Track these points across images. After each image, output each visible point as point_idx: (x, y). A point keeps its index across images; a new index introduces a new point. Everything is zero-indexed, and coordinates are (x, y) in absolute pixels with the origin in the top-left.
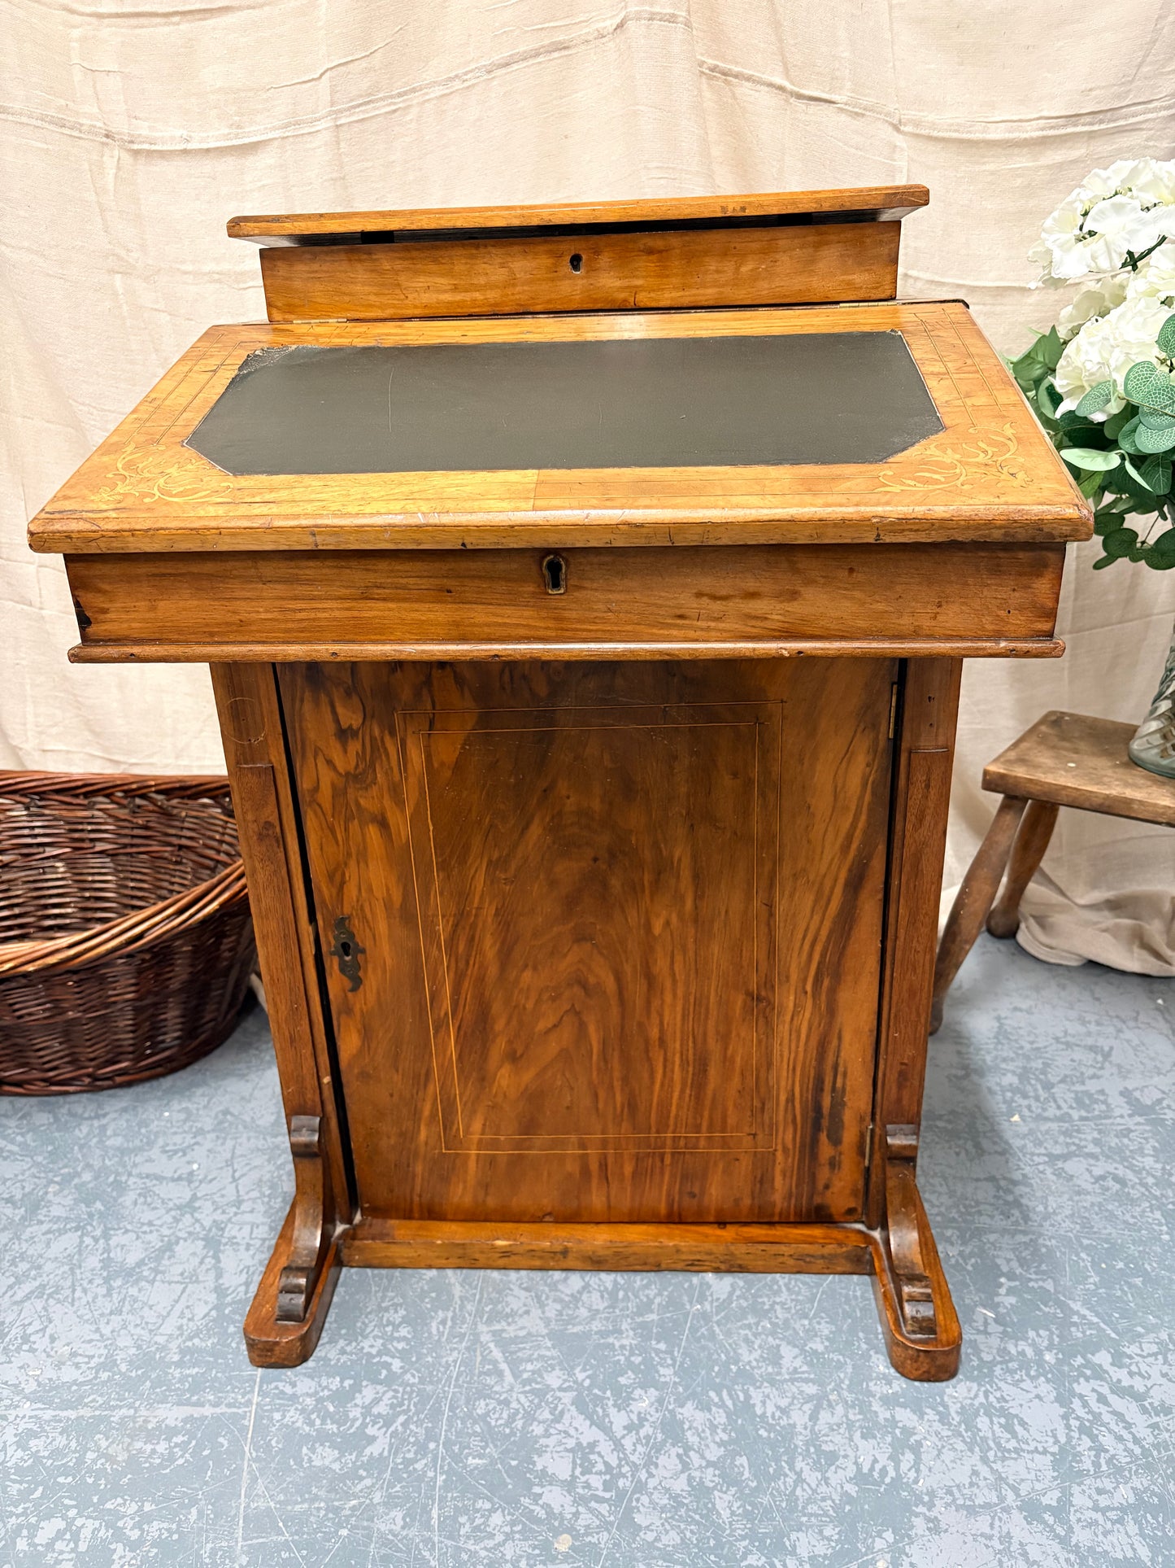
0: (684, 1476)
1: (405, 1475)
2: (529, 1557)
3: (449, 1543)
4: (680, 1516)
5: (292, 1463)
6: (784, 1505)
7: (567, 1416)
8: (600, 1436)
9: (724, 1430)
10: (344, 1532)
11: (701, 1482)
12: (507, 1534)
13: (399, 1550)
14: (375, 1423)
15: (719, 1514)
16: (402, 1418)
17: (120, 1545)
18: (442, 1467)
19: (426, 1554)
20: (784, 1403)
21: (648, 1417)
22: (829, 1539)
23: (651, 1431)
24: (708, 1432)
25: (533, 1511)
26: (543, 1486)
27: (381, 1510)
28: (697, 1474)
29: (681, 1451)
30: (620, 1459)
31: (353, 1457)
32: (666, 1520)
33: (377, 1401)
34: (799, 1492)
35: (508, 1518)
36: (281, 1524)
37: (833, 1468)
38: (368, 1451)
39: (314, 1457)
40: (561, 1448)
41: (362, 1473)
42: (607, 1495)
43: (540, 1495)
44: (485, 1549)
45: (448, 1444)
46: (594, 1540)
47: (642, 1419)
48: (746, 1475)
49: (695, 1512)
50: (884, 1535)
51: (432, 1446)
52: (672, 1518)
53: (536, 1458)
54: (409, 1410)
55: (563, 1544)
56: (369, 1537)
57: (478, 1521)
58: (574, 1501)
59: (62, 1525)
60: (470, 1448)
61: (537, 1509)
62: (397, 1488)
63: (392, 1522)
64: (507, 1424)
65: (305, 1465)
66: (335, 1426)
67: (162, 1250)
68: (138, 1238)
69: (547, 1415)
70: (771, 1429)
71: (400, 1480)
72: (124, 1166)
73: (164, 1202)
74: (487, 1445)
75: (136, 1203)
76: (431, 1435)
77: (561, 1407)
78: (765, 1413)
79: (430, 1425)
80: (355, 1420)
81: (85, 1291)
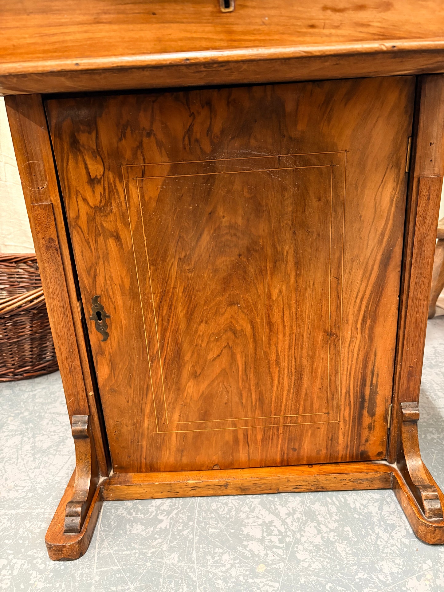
0: (319, 536)
1: (178, 537)
2: (244, 575)
3: (203, 569)
4: (320, 555)
5: (121, 532)
6: (372, 549)
8: (275, 518)
9: (336, 515)
10: (148, 564)
11: (328, 539)
12: (232, 565)
13: (176, 573)
14: (162, 514)
15: (339, 553)
16: (175, 512)
17: (34, 572)
18: (196, 533)
19: (191, 574)
20: (364, 502)
21: (297, 509)
22: (398, 564)
23: (299, 516)
24: (328, 516)
25: (244, 553)
26: (248, 541)
27: (167, 553)
28: (326, 535)
29: (316, 525)
30: (286, 529)
31: (152, 529)
32: (313, 556)
33: (162, 504)
34: (379, 542)
35: (232, 557)
36: (116, 561)
37: (394, 531)
38: (159, 526)
39: (132, 529)
40: (256, 524)
41: (156, 536)
42: (281, 545)
43: (247, 546)
44: (221, 571)
45: (199, 522)
46: (277, 567)
47: (294, 511)
48: (351, 535)
49: (327, 553)
50: (427, 562)
51: (191, 523)
52: (316, 556)
53: (243, 528)
54: (178, 508)
55: (261, 569)
56: (161, 567)
57: (216, 558)
58: (265, 548)
59: (6, 562)
60: (209, 524)
61: (246, 552)
62: (175, 543)
63: (173, 559)
64: (227, 514)
65: (128, 533)
66: (142, 515)
67: (60, 442)
68: (49, 437)
69: (247, 509)
70: (359, 514)
71: (176, 539)
72: (43, 409)
73: (60, 423)
74: (218, 523)
75: (48, 424)
76: (190, 519)
77: (253, 506)
78: (356, 507)
79: (189, 514)
80: (152, 512)
81: (23, 459)
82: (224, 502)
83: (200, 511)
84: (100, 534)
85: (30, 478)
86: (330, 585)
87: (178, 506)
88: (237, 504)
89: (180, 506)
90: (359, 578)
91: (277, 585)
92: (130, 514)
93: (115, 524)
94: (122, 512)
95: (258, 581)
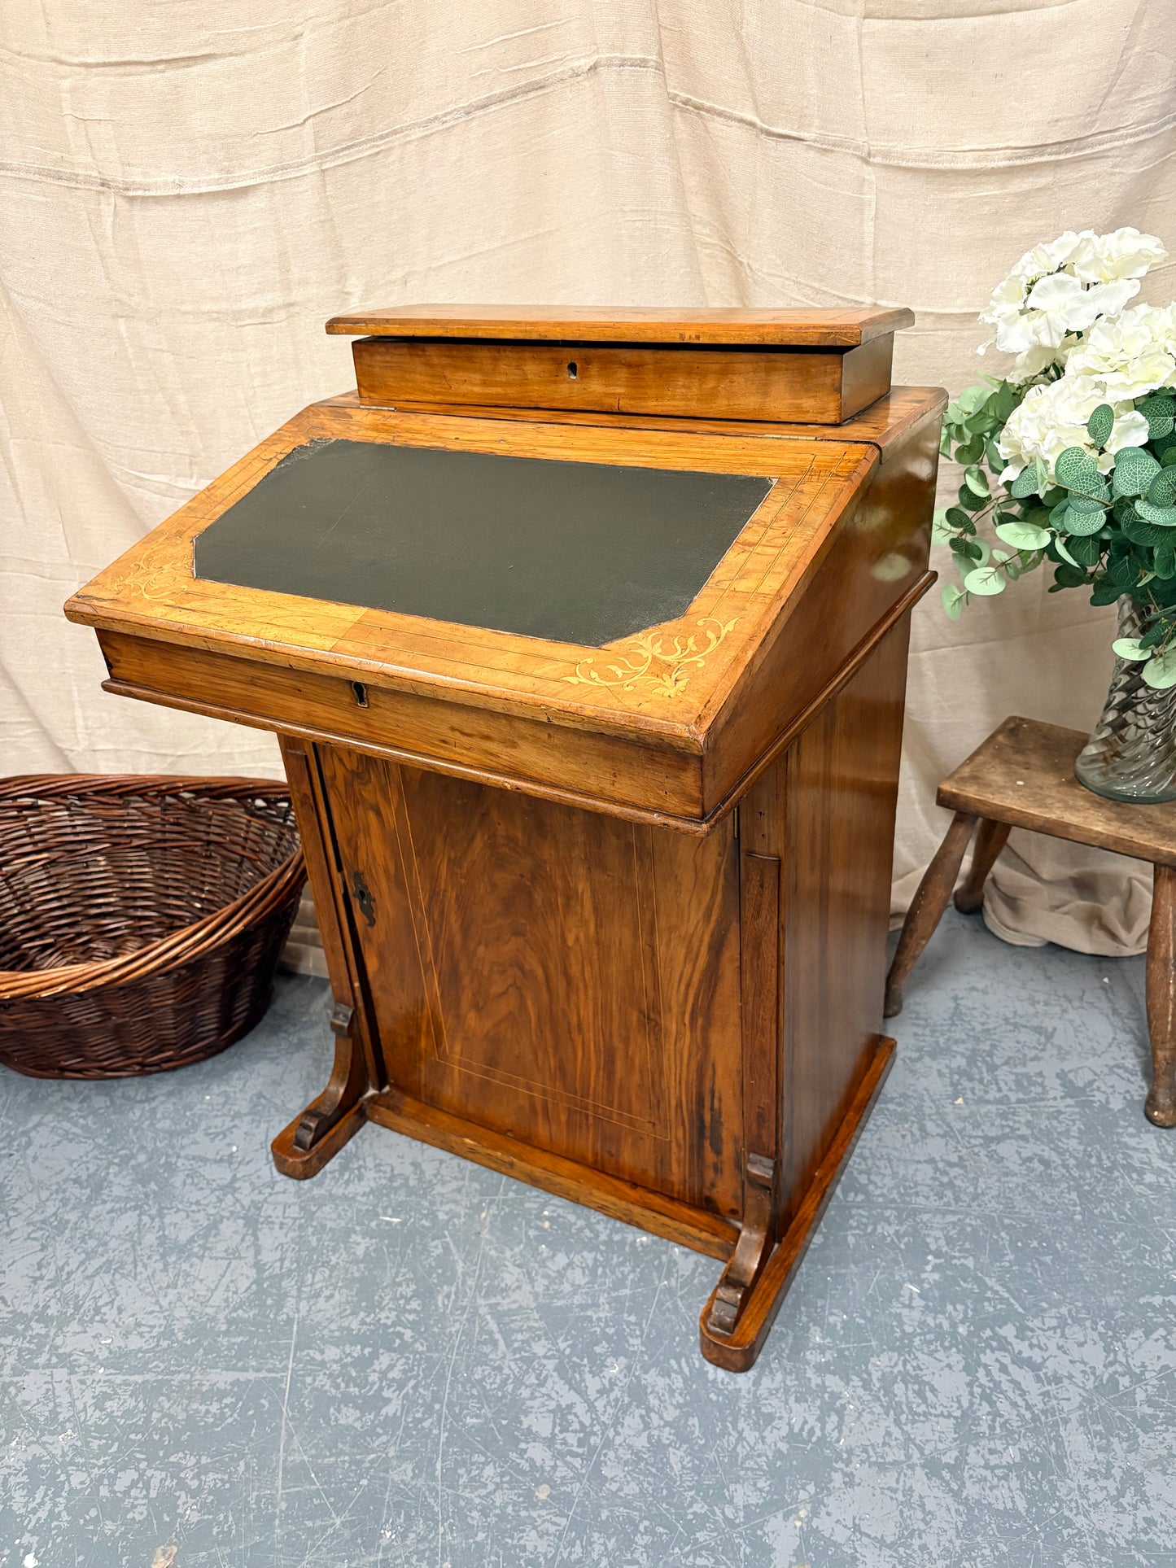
0: (645, 1434)
1: (415, 1433)
2: (515, 1504)
3: (450, 1491)
4: (640, 1469)
5: (321, 1421)
6: (726, 1460)
7: (550, 1381)
8: (576, 1399)
9: (681, 1394)
10: (364, 1482)
11: (659, 1440)
12: (496, 1484)
13: (409, 1498)
14: (390, 1387)
15: (671, 1467)
16: (412, 1383)
17: (183, 1493)
18: (445, 1426)
19: (431, 1501)
21: (618, 1382)
22: (761, 1490)
23: (619, 1395)
24: (667, 1396)
25: (519, 1464)
26: (528, 1443)
27: (395, 1463)
28: (656, 1433)
29: (643, 1412)
30: (593, 1420)
31: (372, 1417)
32: (628, 1472)
33: (391, 1367)
34: (739, 1448)
35: (499, 1470)
36: (313, 1475)
37: (769, 1428)
38: (383, 1412)
39: (339, 1416)
40: (544, 1409)
41: (379, 1430)
42: (581, 1451)
43: (525, 1451)
44: (479, 1496)
45: (450, 1405)
46: (568, 1490)
47: (612, 1384)
48: (697, 1433)
49: (652, 1465)
50: (807, 1487)
51: (437, 1406)
52: (633, 1470)
53: (522, 1418)
54: (418, 1375)
55: (543, 1493)
56: (385, 1486)
57: (474, 1473)
58: (553, 1456)
59: (135, 1475)
60: (468, 1409)
61: (523, 1462)
62: (408, 1444)
63: (402, 1473)
64: (500, 1388)
65: (333, 1424)
66: (357, 1389)
67: (209, 1228)
68: (188, 1217)
69: (533, 1380)
70: (719, 1393)
71: (411, 1437)
72: (173, 1148)
73: (208, 1183)
74: (482, 1407)
75: (184, 1184)
76: (436, 1397)
77: (545, 1373)
79: (435, 1389)
80: (374, 1383)
81: (145, 1266)
82: (496, 1364)
83: (454, 1381)
84: (287, 1424)
85: (161, 1307)
86: (646, 1523)
87: (418, 1371)
88: (518, 1370)
89: (420, 1373)
90: (694, 1513)
91: (564, 1522)
92: (337, 1387)
95: (534, 1514)
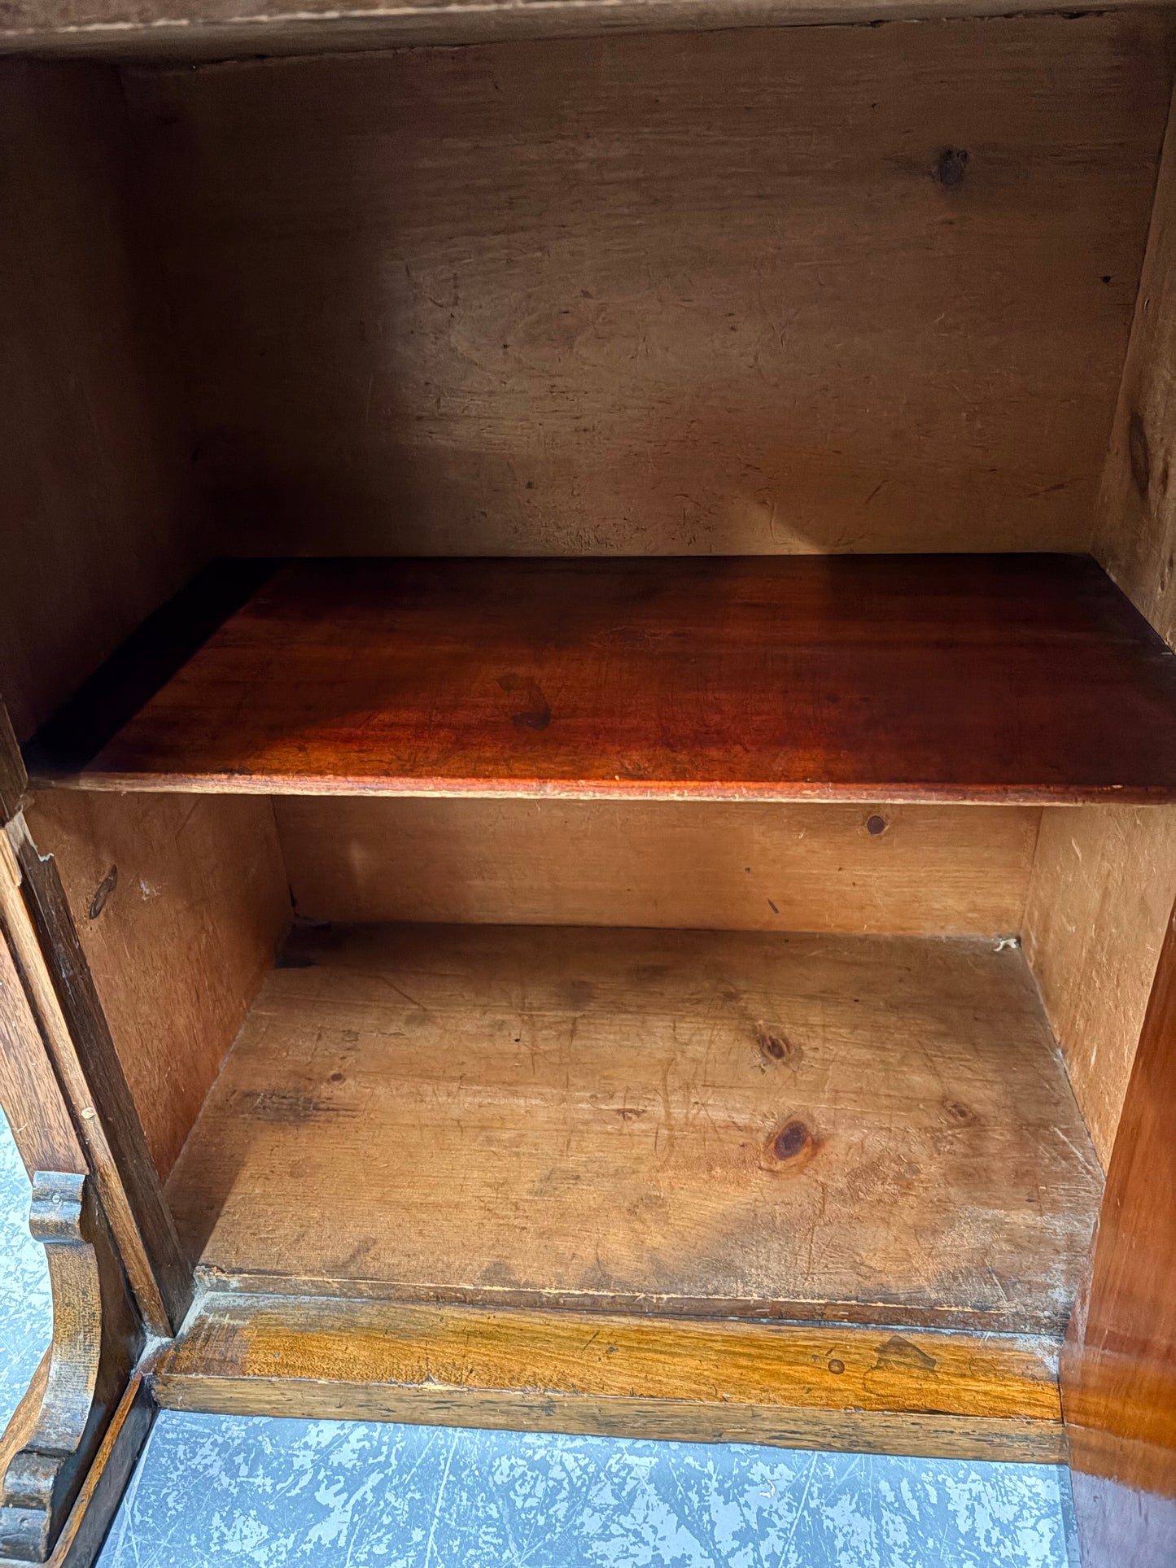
5: (193, 1541)
7: (639, 1503)
8: (695, 1547)
14: (331, 1482)
16: (375, 1479)
20: (1007, 1513)
21: (775, 1518)
23: (779, 1547)
31: (290, 1542)
33: (339, 1442)
38: (313, 1535)
39: (229, 1535)
45: (444, 1534)
47: (765, 1523)
54: (387, 1464)
60: (477, 1547)
64: (542, 1508)
65: (214, 1548)
66: (269, 1481)
69: (607, 1496)
74: (505, 1546)
76: (418, 1516)
77: (631, 1484)
78: (974, 1530)
79: (417, 1496)
80: (302, 1472)
82: (537, 1457)
83: (454, 1485)
84: (128, 1539)
87: (388, 1457)
88: (578, 1472)
89: (393, 1460)
92: (231, 1470)
93: (179, 1507)
94: (208, 1461)
